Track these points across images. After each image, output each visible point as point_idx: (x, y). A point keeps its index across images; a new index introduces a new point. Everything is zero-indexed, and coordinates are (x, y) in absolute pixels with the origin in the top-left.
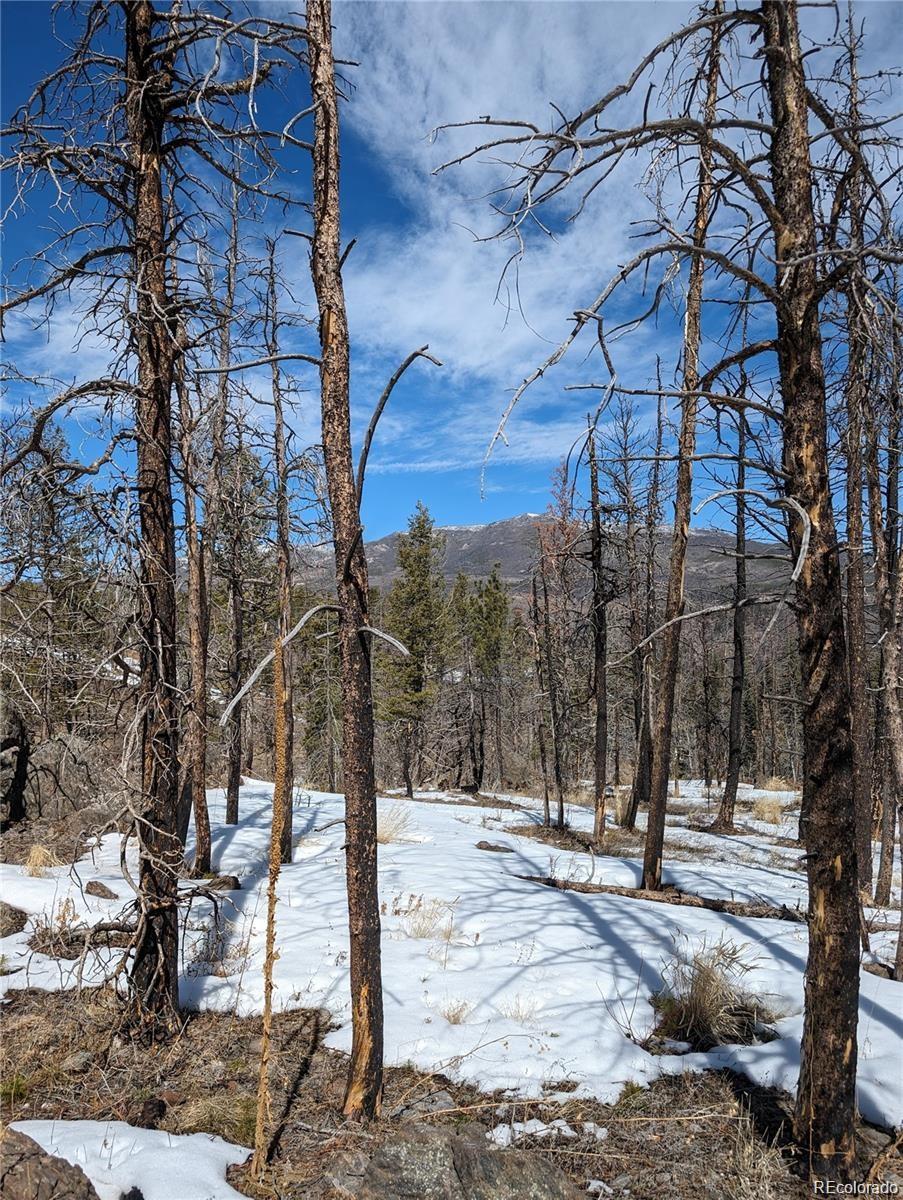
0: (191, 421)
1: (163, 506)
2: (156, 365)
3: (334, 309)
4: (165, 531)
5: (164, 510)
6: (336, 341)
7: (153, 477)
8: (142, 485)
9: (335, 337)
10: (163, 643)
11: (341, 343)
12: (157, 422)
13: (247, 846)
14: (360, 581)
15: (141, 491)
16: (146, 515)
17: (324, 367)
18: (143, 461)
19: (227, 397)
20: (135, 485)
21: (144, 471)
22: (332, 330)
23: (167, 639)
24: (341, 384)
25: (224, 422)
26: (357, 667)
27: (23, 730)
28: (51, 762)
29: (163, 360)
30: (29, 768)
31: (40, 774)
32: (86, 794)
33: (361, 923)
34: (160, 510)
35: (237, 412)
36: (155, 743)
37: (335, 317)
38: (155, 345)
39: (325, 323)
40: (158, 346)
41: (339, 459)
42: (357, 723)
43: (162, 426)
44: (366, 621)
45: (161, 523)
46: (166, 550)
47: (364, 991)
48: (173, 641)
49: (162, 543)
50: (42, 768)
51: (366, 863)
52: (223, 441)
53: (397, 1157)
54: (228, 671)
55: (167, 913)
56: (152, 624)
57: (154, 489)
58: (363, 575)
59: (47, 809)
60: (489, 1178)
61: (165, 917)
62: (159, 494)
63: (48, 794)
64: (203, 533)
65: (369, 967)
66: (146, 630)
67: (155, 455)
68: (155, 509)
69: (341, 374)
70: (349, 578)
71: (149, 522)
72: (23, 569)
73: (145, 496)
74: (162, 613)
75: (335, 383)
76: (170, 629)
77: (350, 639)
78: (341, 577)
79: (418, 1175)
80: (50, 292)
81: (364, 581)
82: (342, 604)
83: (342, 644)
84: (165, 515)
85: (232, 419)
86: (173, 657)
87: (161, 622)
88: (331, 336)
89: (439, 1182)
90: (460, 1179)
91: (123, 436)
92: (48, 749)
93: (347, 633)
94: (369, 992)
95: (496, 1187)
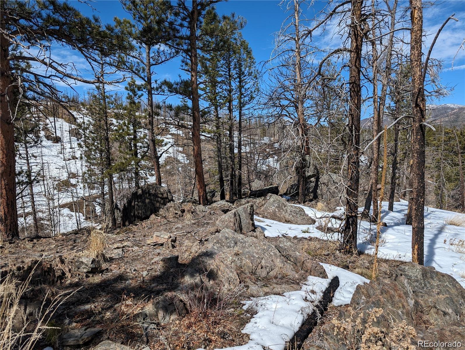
0: (377, 56)
1: (357, 88)
2: (357, 40)
3: (417, 8)
4: (357, 96)
5: (357, 89)
6: (417, 20)
7: (354, 78)
8: (351, 82)
9: (416, 18)
10: (355, 133)
11: (419, 20)
12: (356, 60)
13: (394, 217)
14: (422, 106)
15: (350, 83)
16: (351, 91)
17: (412, 30)
18: (351, 74)
19: (392, 44)
20: (348, 82)
21: (351, 77)
22: (416, 16)
23: (357, 132)
24: (418, 36)
25: (391, 55)
26: (419, 137)
27: (318, 172)
28: (326, 181)
29: (359, 38)
30: (319, 183)
31: (323, 185)
32: (337, 193)
33: (416, 224)
34: (356, 89)
35: (397, 49)
36: (352, 165)
37: (417, 11)
38: (356, 33)
39: (413, 14)
40: (358, 33)
41: (415, 63)
42: (418, 157)
43: (358, 61)
44: (423, 121)
45: (356, 93)
46: (358, 102)
47: (416, 247)
48: (359, 132)
49: (356, 100)
50: (323, 183)
51: (419, 205)
52: (390, 62)
53: (405, 268)
54: (391, 153)
55: (354, 218)
56: (352, 127)
57: (354, 83)
58: (423, 104)
59: (324, 197)
60: (432, 278)
61: (353, 219)
62: (356, 84)
63: (325, 192)
64: (380, 99)
65: (419, 239)
66: (350, 129)
67: (355, 71)
68: (354, 89)
69: (418, 32)
70: (417, 105)
71: (352, 94)
72: (320, 119)
73: (351, 85)
74: (356, 123)
75: (416, 35)
76: (358, 128)
77: (416, 127)
78: (414, 106)
79: (410, 274)
80: (325, 22)
81: (423, 106)
82: (414, 115)
83: (413, 129)
84: (358, 91)
85: (395, 53)
86: (359, 138)
87: (355, 126)
88: (415, 19)
89: (416, 277)
90: (423, 277)
91: (345, 66)
92: (325, 177)
93: (415, 125)
94: (418, 248)
95: (434, 281)
